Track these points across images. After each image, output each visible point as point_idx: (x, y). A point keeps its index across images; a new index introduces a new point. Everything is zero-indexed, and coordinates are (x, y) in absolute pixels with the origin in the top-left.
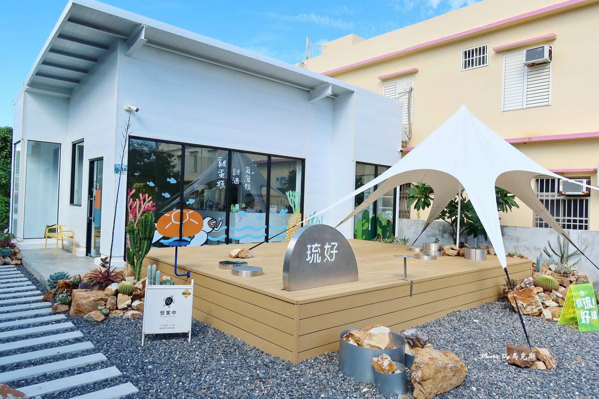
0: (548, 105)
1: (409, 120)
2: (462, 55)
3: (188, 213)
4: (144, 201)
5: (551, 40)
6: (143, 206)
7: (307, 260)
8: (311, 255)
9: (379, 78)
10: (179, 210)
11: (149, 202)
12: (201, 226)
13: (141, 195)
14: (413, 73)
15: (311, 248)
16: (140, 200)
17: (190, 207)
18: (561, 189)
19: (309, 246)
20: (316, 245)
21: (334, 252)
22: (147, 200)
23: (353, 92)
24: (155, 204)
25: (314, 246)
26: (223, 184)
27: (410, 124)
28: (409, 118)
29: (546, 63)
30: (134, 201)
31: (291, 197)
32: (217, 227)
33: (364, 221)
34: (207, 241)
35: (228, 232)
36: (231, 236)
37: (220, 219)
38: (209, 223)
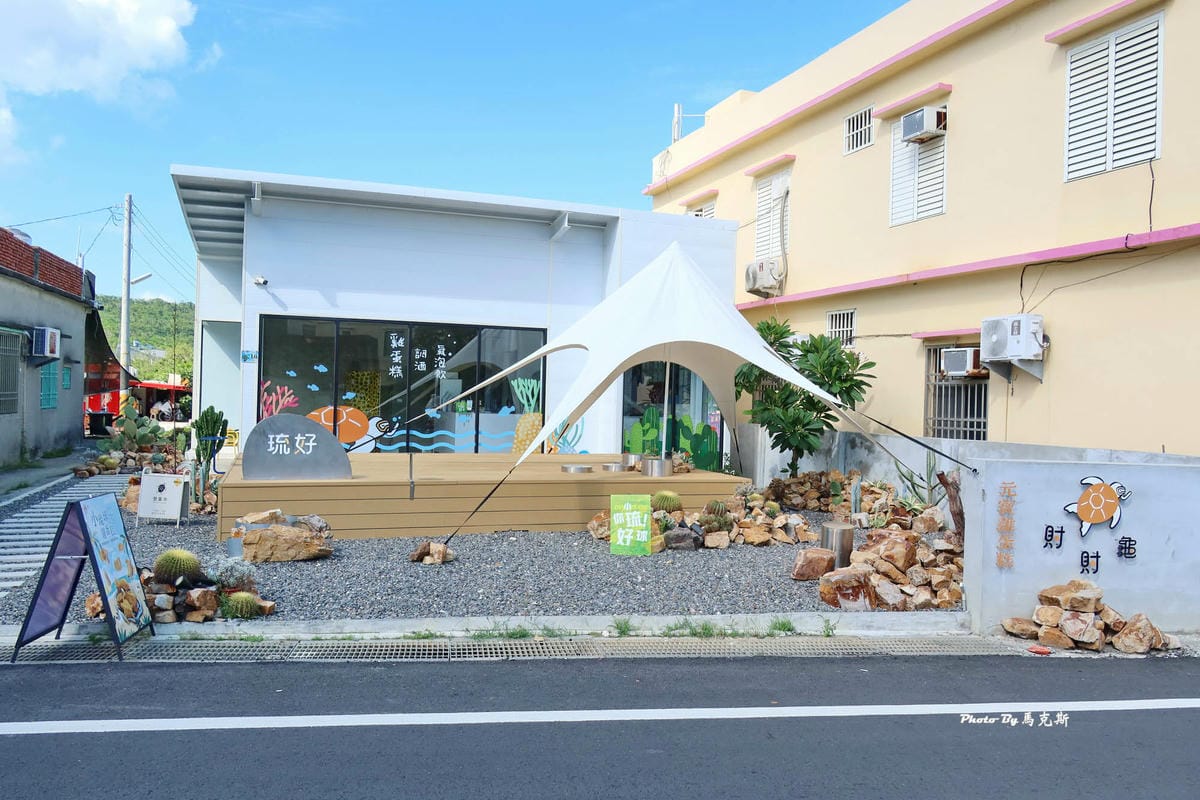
0: (942, 214)
1: (784, 249)
2: (845, 126)
3: (345, 412)
4: (283, 395)
5: (944, 93)
6: (281, 402)
7: (270, 450)
8: (274, 445)
9: (747, 175)
10: (333, 408)
11: (289, 396)
12: (366, 428)
13: (278, 387)
14: (787, 163)
15: (274, 439)
16: (277, 394)
17: (348, 403)
18: (942, 368)
19: (271, 437)
20: (282, 435)
21: (311, 444)
22: (287, 395)
23: (618, 218)
24: (296, 399)
25: (278, 437)
26: (399, 371)
27: (785, 255)
28: (783, 244)
29: (938, 136)
30: (269, 395)
31: (521, 388)
32: (390, 431)
33: (647, 426)
34: (376, 450)
35: (408, 438)
36: (413, 445)
37: (395, 419)
38: (378, 425)
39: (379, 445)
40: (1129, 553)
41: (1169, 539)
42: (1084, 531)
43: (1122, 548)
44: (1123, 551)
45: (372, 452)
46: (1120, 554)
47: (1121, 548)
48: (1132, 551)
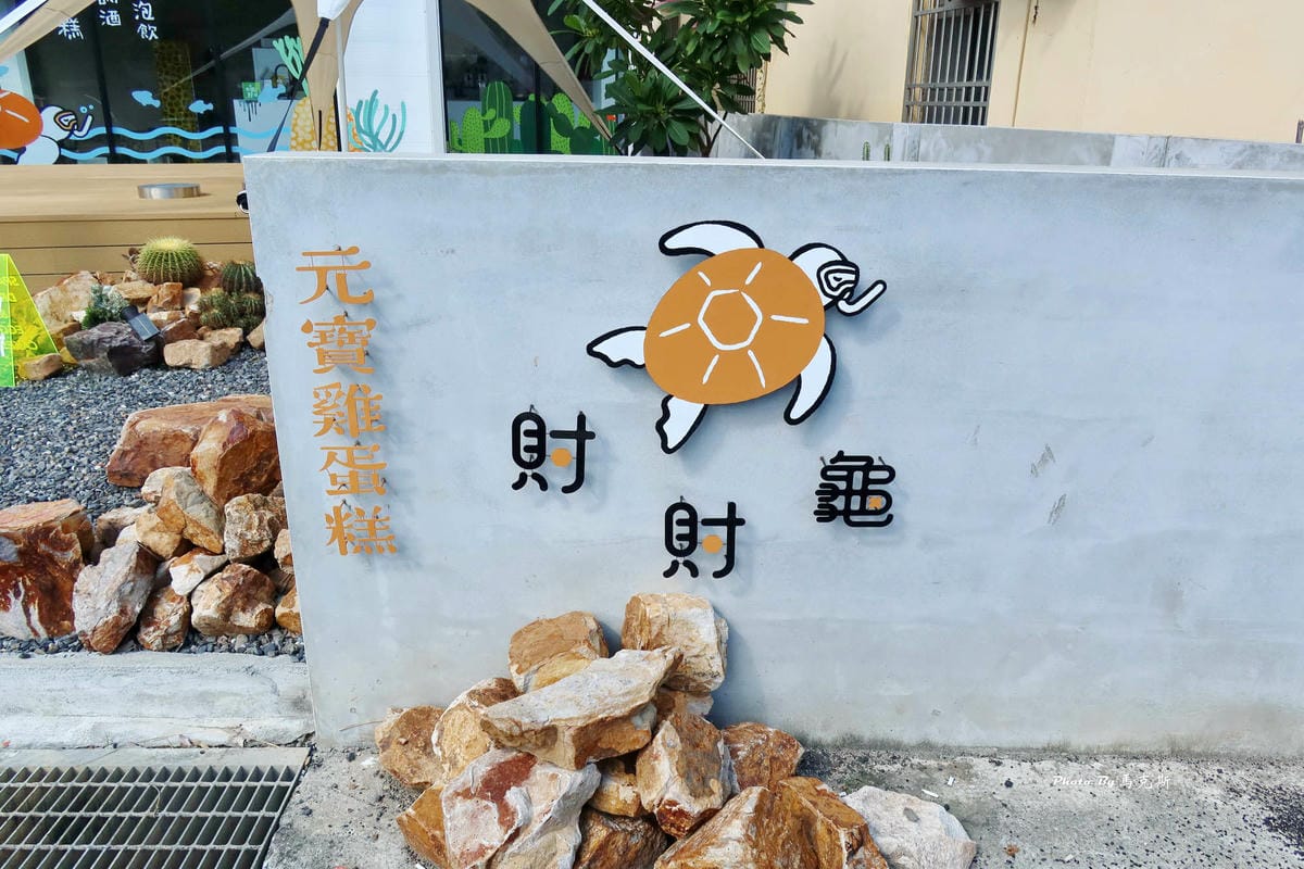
12: (39, 124)
31: (292, 53)
32: (80, 130)
33: (491, 114)
34: (62, 160)
35: (111, 140)
36: (122, 150)
37: (83, 110)
38: (57, 119)
39: (65, 153)
40: (863, 511)
41: (1047, 456)
42: (676, 431)
43: (836, 492)
44: (839, 503)
45: (56, 163)
46: (826, 513)
47: (827, 493)
48: (875, 502)
